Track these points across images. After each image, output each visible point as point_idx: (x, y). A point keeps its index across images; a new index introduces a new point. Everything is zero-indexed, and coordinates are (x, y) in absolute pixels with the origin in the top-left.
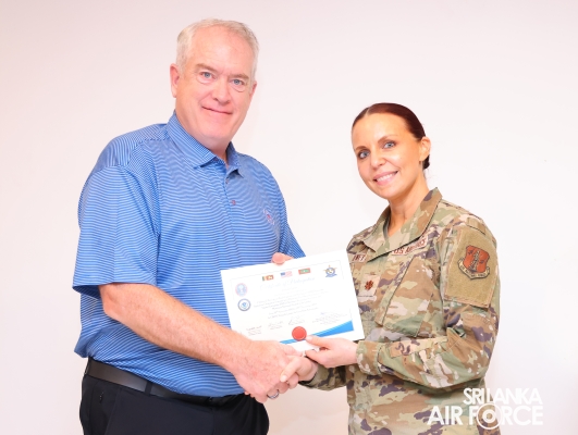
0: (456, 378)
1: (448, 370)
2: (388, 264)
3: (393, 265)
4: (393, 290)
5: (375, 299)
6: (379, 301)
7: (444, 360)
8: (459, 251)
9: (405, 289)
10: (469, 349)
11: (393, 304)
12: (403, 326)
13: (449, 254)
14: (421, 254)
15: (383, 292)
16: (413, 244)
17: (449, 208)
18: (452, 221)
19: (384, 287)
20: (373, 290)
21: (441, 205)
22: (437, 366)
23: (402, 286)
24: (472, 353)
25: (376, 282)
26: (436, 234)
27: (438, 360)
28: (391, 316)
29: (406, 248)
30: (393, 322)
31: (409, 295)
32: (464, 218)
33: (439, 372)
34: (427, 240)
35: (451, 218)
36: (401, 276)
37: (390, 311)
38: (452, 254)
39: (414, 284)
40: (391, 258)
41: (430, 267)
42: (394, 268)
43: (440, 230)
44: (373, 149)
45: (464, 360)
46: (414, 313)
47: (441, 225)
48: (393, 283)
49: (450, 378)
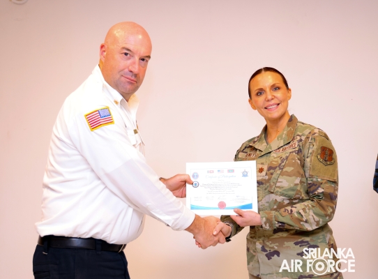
0: (321, 223)
1: (317, 219)
2: (272, 158)
3: (275, 158)
4: (279, 172)
5: (267, 177)
6: (269, 179)
7: (314, 213)
8: (317, 149)
9: (287, 172)
10: (328, 206)
11: (279, 180)
12: (286, 193)
13: (310, 151)
14: (295, 151)
15: (272, 174)
16: (286, 146)
17: (305, 126)
18: (310, 133)
19: (272, 171)
20: (264, 173)
21: (299, 124)
22: (311, 217)
23: (284, 170)
24: (329, 208)
25: (265, 168)
26: (301, 140)
27: (311, 213)
28: (279, 187)
29: (281, 149)
30: (280, 190)
31: (289, 175)
32: (316, 131)
33: (312, 221)
34: (297, 144)
35: (309, 131)
36: (283, 164)
37: (278, 184)
38: (313, 151)
39: (292, 168)
40: (272, 154)
41: (299, 159)
42: (276, 160)
43: (303, 138)
44: (268, 90)
45: (325, 213)
46: (292, 185)
47: (303, 135)
48: (278, 168)
49: (318, 223)
